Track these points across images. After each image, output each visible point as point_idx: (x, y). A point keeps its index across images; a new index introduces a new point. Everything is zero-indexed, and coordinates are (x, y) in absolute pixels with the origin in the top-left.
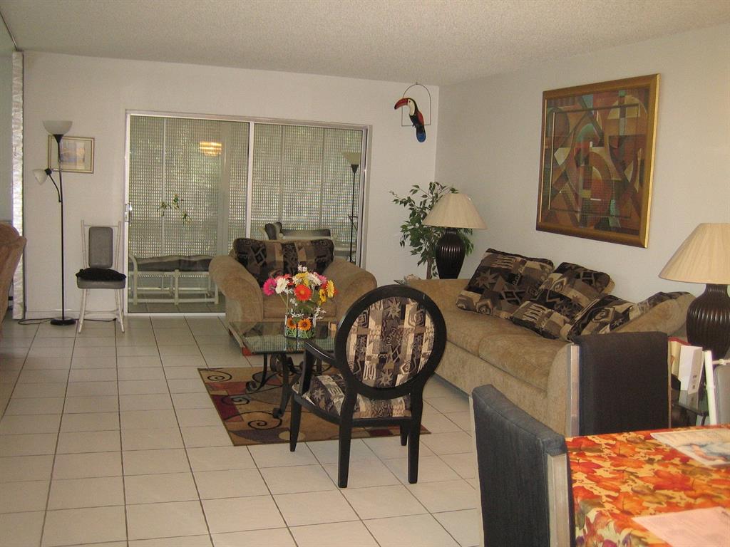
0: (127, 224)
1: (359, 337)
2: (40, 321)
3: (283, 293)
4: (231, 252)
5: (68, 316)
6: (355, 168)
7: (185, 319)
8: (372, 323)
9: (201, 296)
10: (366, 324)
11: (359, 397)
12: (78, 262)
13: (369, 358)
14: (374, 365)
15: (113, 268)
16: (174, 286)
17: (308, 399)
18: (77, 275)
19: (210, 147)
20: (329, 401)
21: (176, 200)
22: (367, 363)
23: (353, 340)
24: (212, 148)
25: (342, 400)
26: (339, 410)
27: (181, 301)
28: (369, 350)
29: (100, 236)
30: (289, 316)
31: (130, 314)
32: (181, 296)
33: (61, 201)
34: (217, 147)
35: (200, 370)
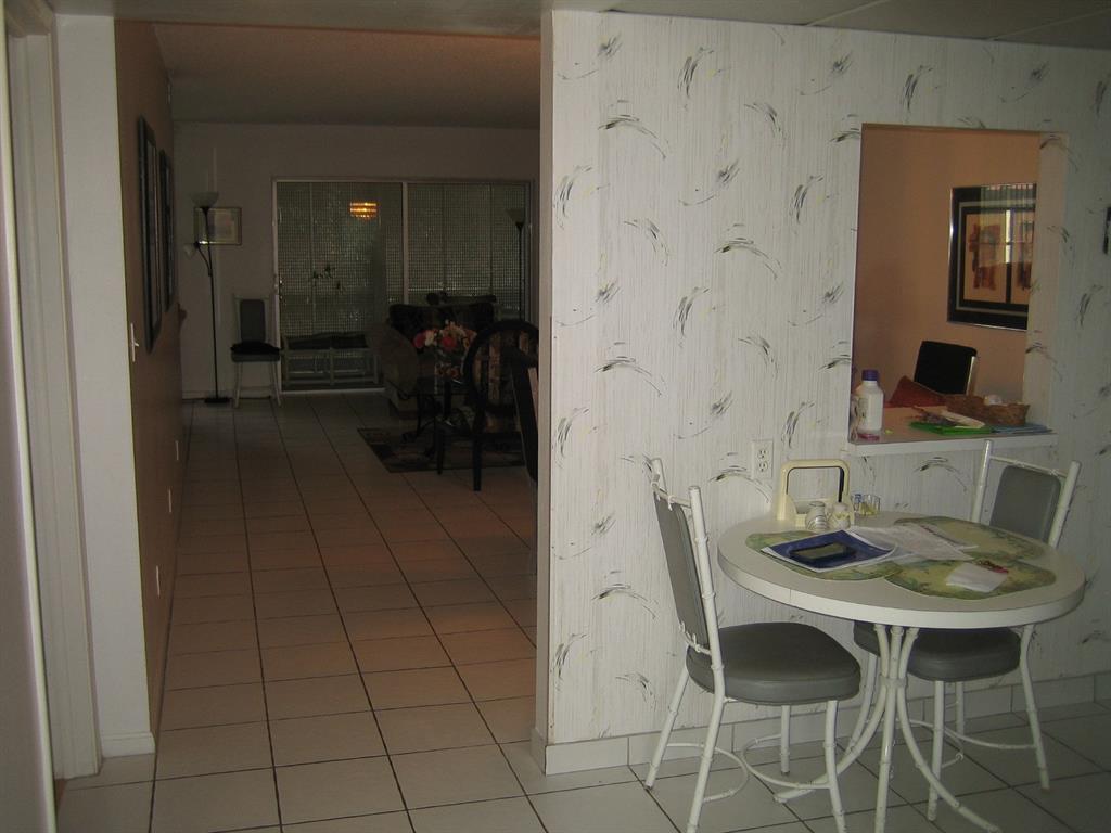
0: (277, 297)
1: (482, 364)
2: (194, 401)
3: (432, 345)
4: (388, 320)
5: (221, 395)
6: (520, 226)
7: (343, 395)
8: (492, 352)
9: (361, 376)
10: (487, 352)
11: (487, 414)
12: (228, 336)
13: (492, 380)
14: (497, 387)
15: (266, 342)
16: (329, 369)
17: (448, 423)
18: (232, 349)
19: (363, 209)
20: (464, 420)
21: (328, 269)
22: (490, 384)
23: (478, 365)
24: (365, 210)
25: (473, 418)
26: (471, 426)
27: (336, 381)
28: (491, 373)
29: (251, 310)
30: (439, 366)
31: (285, 393)
32: (336, 377)
33: (211, 274)
34: (371, 207)
35: (359, 430)
